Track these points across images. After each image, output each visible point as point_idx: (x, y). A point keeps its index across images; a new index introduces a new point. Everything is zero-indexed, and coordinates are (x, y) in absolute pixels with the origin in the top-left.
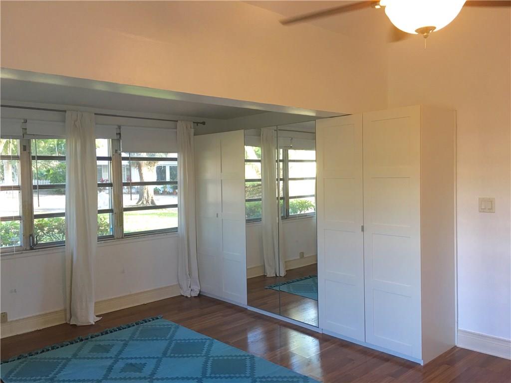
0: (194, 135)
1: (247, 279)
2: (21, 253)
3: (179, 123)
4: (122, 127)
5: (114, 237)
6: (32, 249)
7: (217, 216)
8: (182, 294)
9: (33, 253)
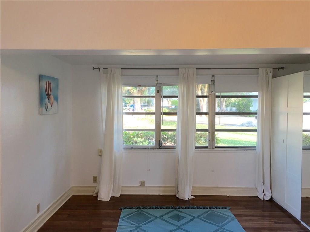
0: (272, 78)
1: (302, 197)
2: (153, 150)
3: (260, 70)
4: (215, 76)
5: (208, 147)
6: (159, 148)
7: (284, 142)
8: (258, 196)
9: (159, 151)
